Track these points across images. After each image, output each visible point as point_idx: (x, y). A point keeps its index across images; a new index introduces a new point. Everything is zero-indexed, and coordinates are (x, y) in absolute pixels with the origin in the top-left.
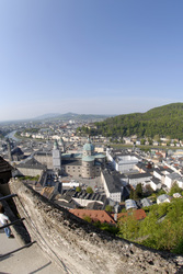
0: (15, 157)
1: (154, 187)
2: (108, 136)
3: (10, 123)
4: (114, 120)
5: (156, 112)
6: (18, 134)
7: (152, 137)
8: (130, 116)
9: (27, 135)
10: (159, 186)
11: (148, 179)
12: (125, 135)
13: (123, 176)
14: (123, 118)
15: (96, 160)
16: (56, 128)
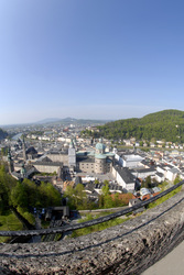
0: (29, 156)
1: (159, 179)
2: (110, 138)
3: (14, 127)
4: (114, 124)
5: (151, 118)
6: (25, 136)
7: (149, 139)
8: (128, 121)
9: (34, 137)
10: (163, 179)
11: (153, 173)
12: (124, 137)
13: (133, 171)
14: (122, 122)
15: (107, 158)
16: (59, 131)
